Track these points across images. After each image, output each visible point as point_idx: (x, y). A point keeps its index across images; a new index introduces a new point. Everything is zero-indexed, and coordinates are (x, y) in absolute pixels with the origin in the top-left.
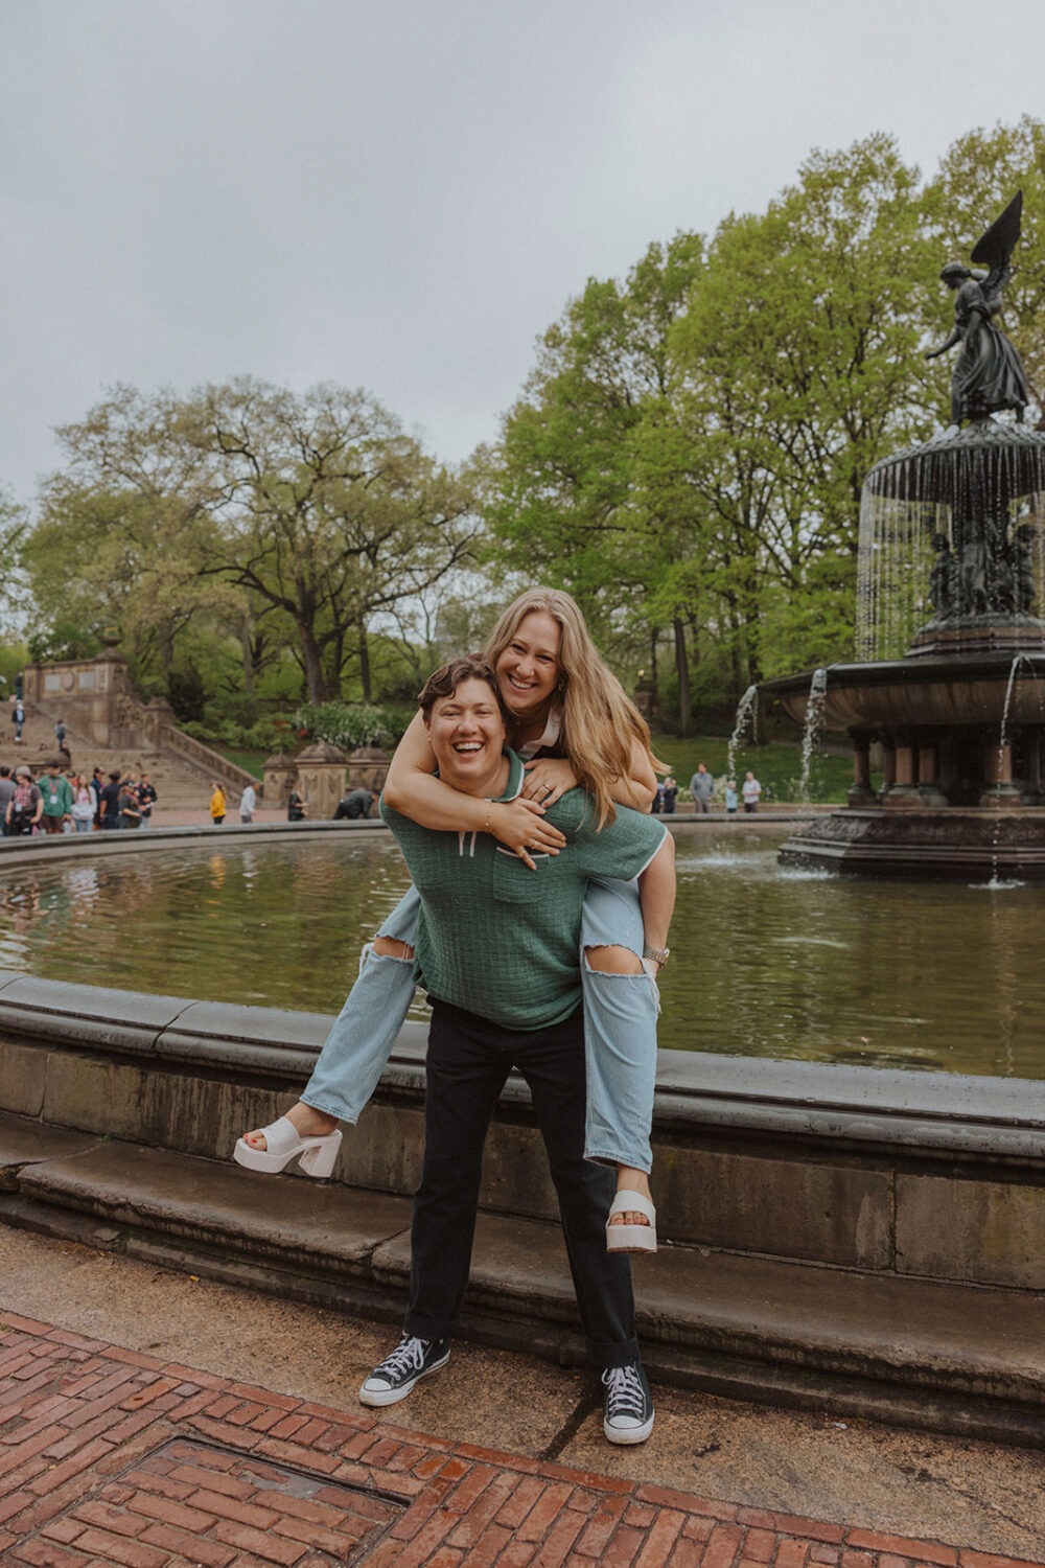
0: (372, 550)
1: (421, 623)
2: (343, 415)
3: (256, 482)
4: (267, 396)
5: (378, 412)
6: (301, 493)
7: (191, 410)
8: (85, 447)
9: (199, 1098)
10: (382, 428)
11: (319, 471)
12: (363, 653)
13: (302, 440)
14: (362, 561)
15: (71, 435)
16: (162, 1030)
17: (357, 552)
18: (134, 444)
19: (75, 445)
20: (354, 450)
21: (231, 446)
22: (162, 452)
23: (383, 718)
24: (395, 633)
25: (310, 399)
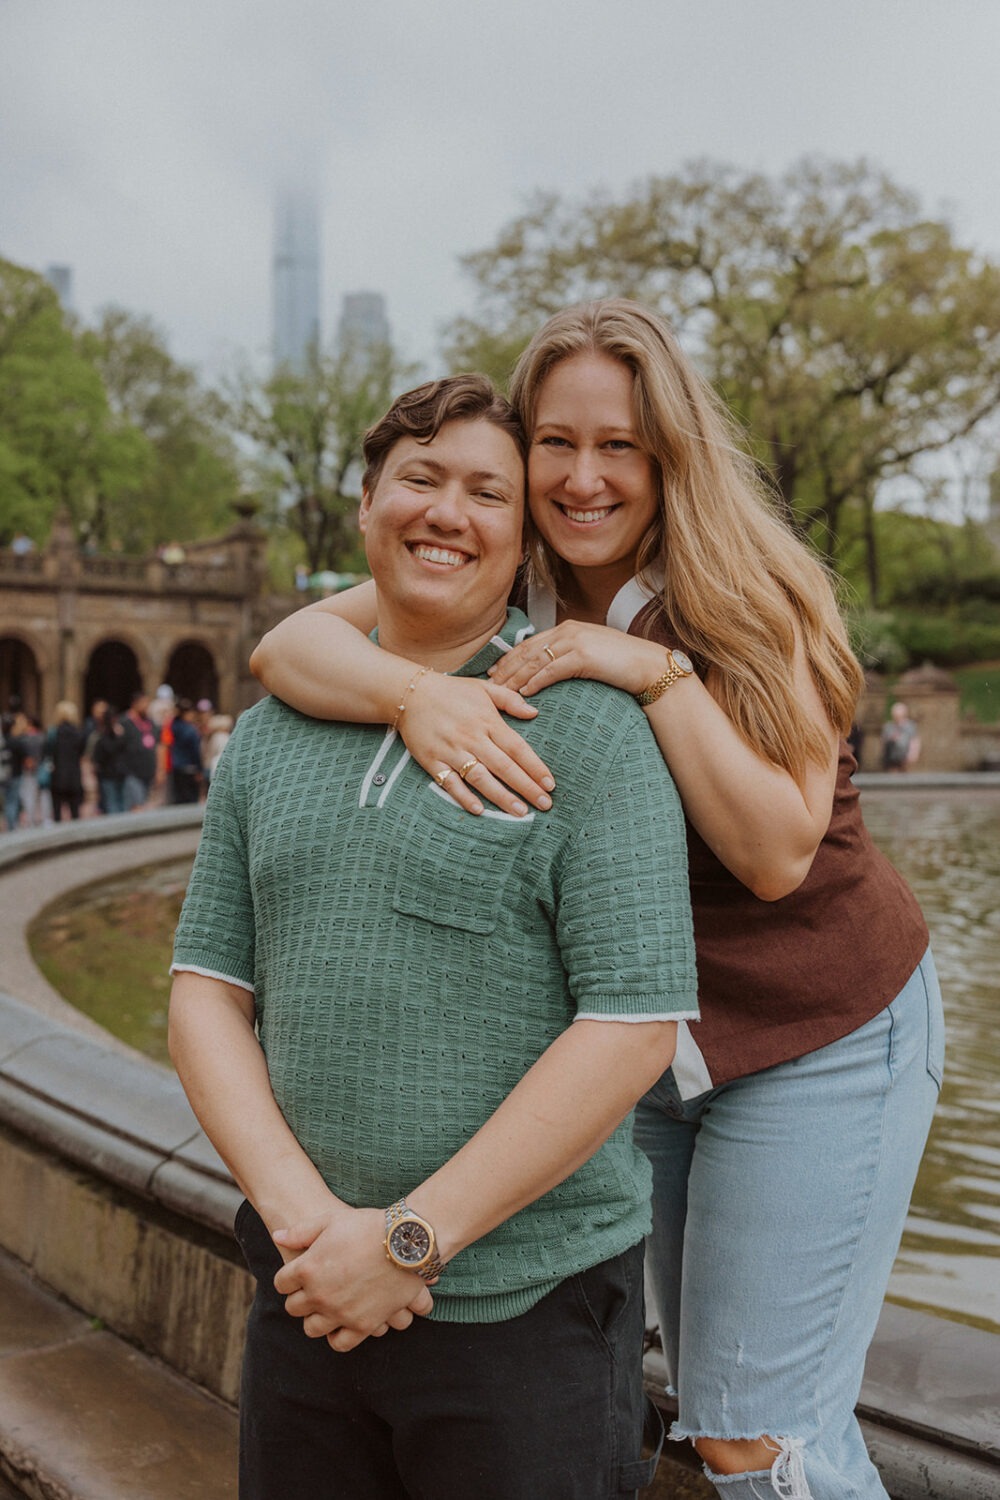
0: (877, 386)
1: (954, 491)
2: (836, 198)
3: (714, 303)
4: (733, 183)
5: (889, 191)
6: (776, 314)
7: (630, 214)
8: (495, 277)
9: (205, 1284)
10: (893, 211)
11: (801, 284)
12: (869, 537)
13: (777, 241)
14: (866, 406)
15: (477, 265)
16: (168, 1156)
17: (857, 393)
18: (556, 268)
19: (482, 277)
20: (856, 250)
21: (684, 259)
22: (593, 276)
23: (892, 630)
24: (917, 508)
25: (790, 182)
